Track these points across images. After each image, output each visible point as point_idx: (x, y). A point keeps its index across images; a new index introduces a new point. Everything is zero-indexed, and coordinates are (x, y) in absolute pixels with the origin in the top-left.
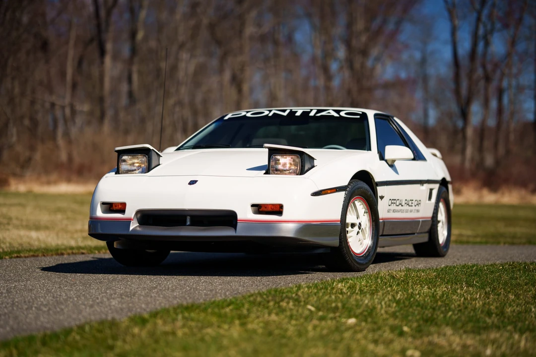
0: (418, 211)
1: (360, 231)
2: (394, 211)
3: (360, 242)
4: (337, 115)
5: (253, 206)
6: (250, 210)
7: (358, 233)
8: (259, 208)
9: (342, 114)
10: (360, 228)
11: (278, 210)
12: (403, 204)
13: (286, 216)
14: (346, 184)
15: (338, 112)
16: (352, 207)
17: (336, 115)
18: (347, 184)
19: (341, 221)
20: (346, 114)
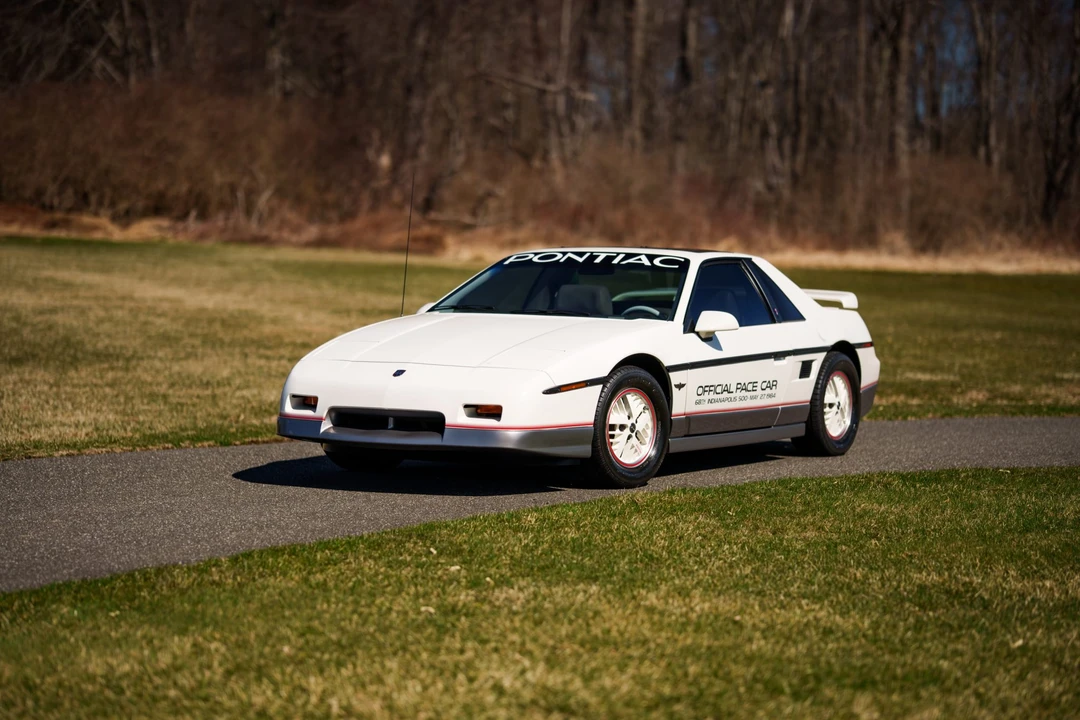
0: (770, 396)
1: (634, 434)
2: (710, 401)
3: (633, 450)
4: (649, 264)
5: (466, 406)
6: (462, 412)
7: (629, 437)
8: (477, 410)
9: (657, 262)
10: (632, 431)
11: (495, 412)
12: (733, 389)
13: (505, 421)
14: (605, 373)
15: (651, 258)
16: (619, 402)
17: (646, 262)
18: (606, 375)
19: (594, 424)
20: (661, 262)
